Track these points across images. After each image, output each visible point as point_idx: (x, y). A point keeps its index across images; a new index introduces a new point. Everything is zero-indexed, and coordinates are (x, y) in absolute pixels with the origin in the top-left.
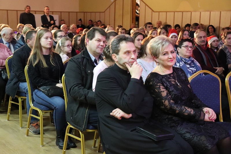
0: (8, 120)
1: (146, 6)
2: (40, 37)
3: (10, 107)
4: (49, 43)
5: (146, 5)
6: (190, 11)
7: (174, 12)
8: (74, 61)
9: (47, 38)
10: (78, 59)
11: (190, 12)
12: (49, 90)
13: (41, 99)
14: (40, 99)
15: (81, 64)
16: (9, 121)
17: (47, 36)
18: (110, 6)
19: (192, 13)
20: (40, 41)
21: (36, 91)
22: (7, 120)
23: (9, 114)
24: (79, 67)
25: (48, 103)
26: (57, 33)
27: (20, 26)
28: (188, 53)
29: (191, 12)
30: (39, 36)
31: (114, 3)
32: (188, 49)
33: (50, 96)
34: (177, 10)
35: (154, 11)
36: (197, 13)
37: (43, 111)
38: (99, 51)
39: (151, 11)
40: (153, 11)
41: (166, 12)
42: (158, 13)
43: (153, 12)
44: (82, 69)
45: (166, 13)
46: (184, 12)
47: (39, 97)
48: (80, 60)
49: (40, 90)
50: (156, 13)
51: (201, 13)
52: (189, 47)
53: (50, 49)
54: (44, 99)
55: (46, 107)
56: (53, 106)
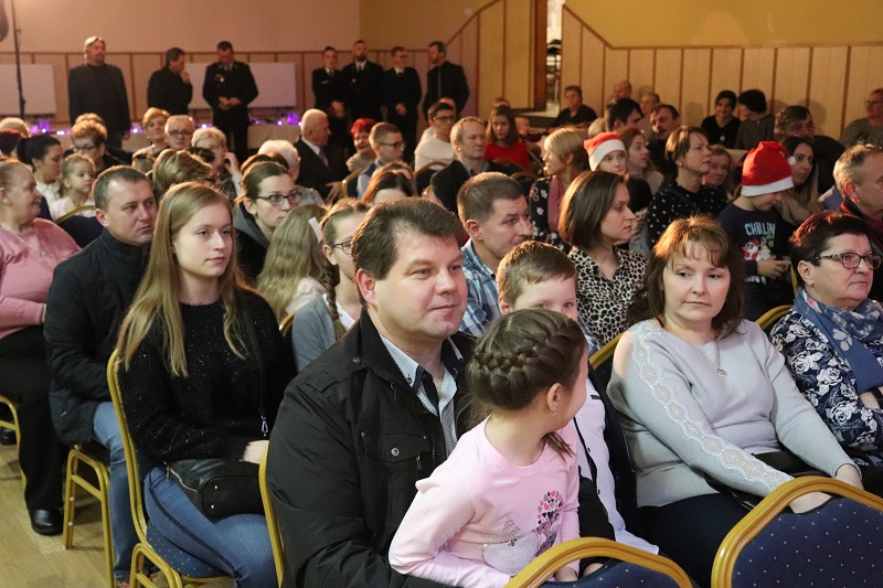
0: (67, 548)
1: (585, 29)
2: (173, 227)
3: (72, 499)
4: (216, 254)
5: (584, 24)
6: (738, 47)
7: (683, 49)
8: (314, 406)
9: (206, 232)
10: (329, 392)
11: (740, 51)
12: (208, 485)
13: (175, 522)
14: (172, 525)
15: (350, 415)
16: (70, 552)
17: (207, 221)
18: (460, 31)
19: (747, 51)
20: (175, 244)
21: (155, 474)
22: (64, 548)
23: (70, 524)
24: (340, 438)
25: (207, 547)
26: (260, 181)
27: (153, 116)
28: (855, 286)
29: (743, 50)
30: (170, 224)
31: (475, 19)
32: (854, 270)
33: (215, 517)
34: (694, 43)
35: (611, 47)
36: (762, 51)
37: (185, 578)
38: (435, 324)
39: (601, 45)
40: (606, 44)
41: (655, 49)
42: (626, 52)
43: (607, 49)
44: (356, 445)
45: (651, 52)
46: (717, 47)
47: (167, 515)
48: (342, 393)
49: (173, 479)
50: (619, 52)
51: (780, 51)
52: (857, 257)
53: (220, 279)
54: (189, 528)
55: (199, 564)
56: (228, 563)
